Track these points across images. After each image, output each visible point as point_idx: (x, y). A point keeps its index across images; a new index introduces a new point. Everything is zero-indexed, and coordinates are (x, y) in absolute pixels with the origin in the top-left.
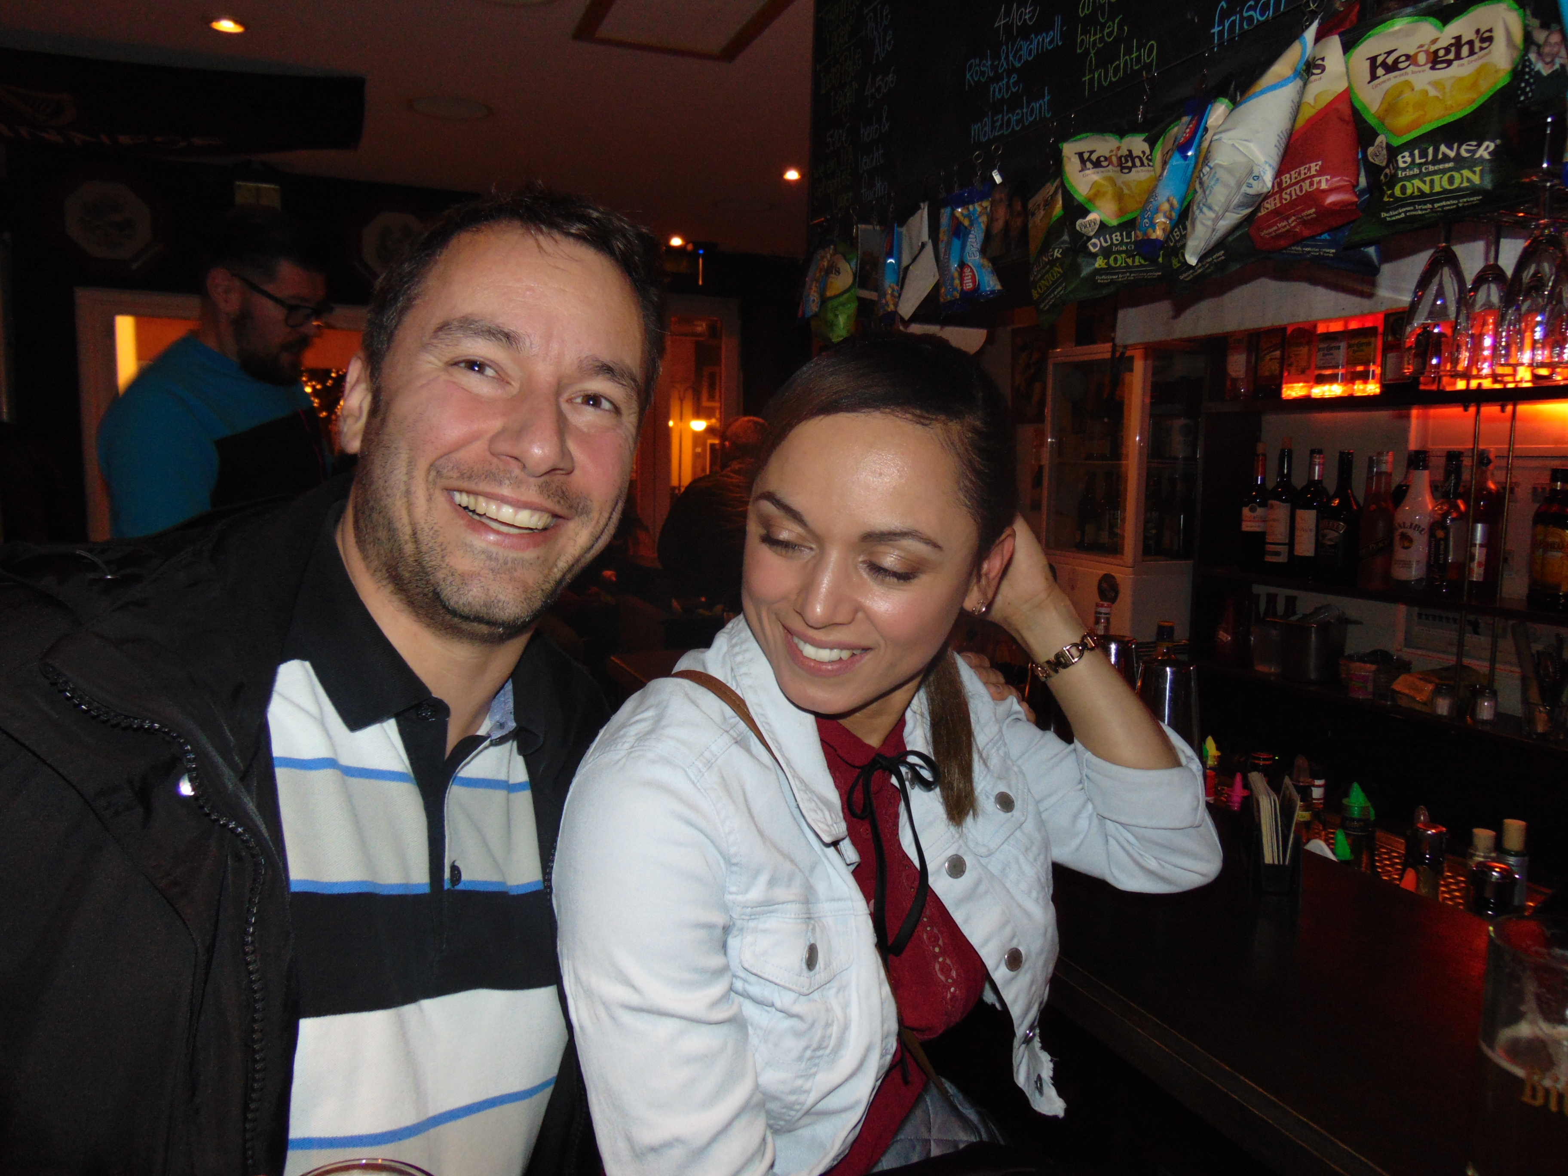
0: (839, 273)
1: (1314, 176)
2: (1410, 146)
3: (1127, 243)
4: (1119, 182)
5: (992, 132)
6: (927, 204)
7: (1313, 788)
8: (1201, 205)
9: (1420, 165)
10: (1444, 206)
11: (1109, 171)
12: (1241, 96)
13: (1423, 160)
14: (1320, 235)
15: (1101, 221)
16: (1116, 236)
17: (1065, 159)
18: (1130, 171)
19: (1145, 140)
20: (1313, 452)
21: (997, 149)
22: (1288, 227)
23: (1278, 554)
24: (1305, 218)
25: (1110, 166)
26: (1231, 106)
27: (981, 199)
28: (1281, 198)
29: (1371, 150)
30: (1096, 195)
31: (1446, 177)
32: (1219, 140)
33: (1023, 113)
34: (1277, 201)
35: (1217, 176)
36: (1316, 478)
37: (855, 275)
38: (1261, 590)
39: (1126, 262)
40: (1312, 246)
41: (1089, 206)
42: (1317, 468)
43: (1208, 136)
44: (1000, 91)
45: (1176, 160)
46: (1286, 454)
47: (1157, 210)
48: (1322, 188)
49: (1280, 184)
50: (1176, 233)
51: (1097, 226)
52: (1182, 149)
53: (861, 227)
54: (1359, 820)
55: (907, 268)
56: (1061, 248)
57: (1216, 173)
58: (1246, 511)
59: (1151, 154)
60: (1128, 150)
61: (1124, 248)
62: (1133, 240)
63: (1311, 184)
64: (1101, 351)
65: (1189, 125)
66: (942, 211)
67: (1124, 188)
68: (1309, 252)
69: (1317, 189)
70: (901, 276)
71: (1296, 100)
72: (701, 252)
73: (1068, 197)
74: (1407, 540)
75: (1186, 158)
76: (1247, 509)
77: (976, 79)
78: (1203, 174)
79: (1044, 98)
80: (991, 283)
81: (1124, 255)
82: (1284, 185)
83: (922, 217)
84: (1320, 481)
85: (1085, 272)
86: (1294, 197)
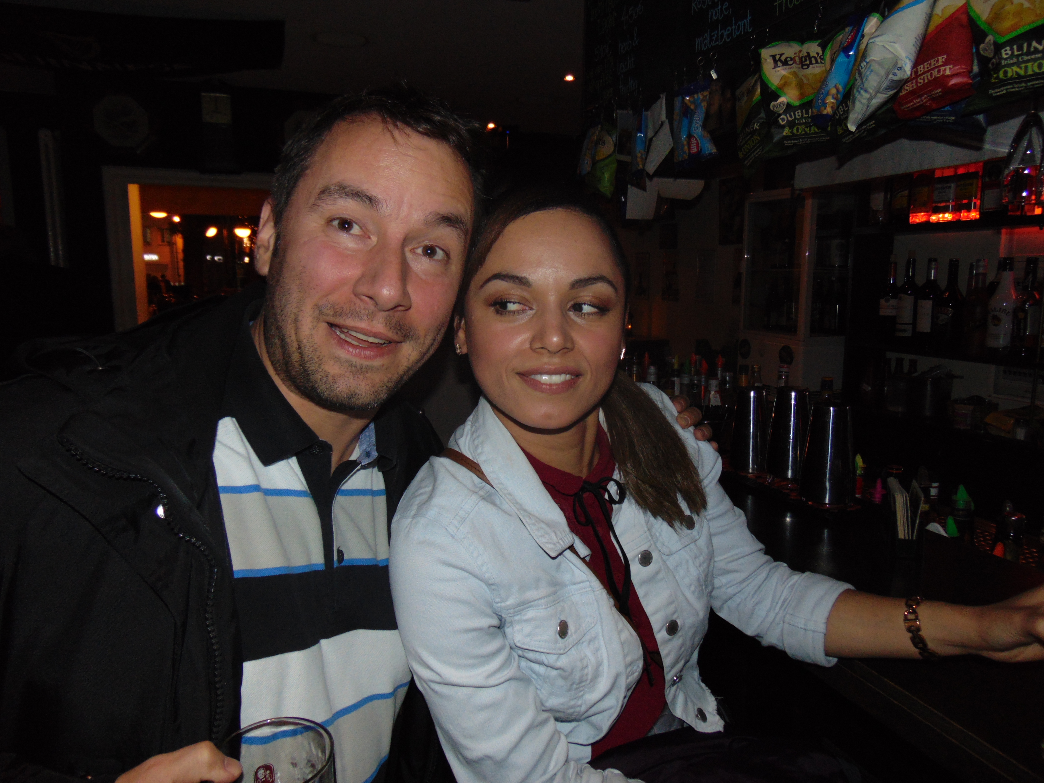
0: (605, 144)
1: (941, 66)
2: (1010, 43)
3: (805, 117)
4: (800, 76)
5: (710, 43)
6: (665, 94)
7: (931, 489)
8: (860, 89)
9: (1018, 56)
10: (1034, 84)
11: (793, 68)
12: (889, 12)
13: (1020, 53)
14: (944, 107)
15: (788, 103)
16: (798, 113)
17: (763, 61)
18: (808, 67)
19: (818, 45)
20: (930, 261)
21: (714, 55)
22: (921, 103)
23: (904, 331)
24: (934, 96)
25: (794, 64)
26: (881, 19)
27: (703, 89)
28: (917, 82)
29: (982, 46)
30: (785, 84)
31: (1036, 64)
32: (873, 42)
33: (732, 30)
34: (914, 84)
35: (872, 68)
36: (932, 278)
37: (615, 145)
38: (892, 356)
39: (805, 131)
40: (938, 115)
41: (779, 92)
42: (933, 271)
43: (865, 41)
44: (716, 14)
45: (841, 58)
46: (911, 262)
47: (828, 94)
48: (946, 74)
49: (916, 72)
50: (841, 109)
51: (785, 107)
52: (846, 50)
53: (619, 112)
54: (962, 510)
55: (651, 140)
56: (758, 122)
57: (870, 66)
58: (882, 302)
59: (823, 55)
60: (807, 52)
61: (804, 121)
62: (810, 115)
63: (939, 71)
64: (783, 194)
65: (851, 32)
66: (675, 99)
67: (803, 78)
68: (935, 120)
69: (943, 75)
70: (647, 144)
71: (929, 11)
72: (508, 132)
73: (765, 87)
74: (997, 320)
75: (848, 56)
76: (884, 300)
77: (699, 7)
78: (861, 67)
79: (746, 18)
80: (709, 148)
81: (803, 126)
82: (919, 73)
83: (661, 103)
84: (935, 280)
85: (776, 138)
86: (926, 81)
